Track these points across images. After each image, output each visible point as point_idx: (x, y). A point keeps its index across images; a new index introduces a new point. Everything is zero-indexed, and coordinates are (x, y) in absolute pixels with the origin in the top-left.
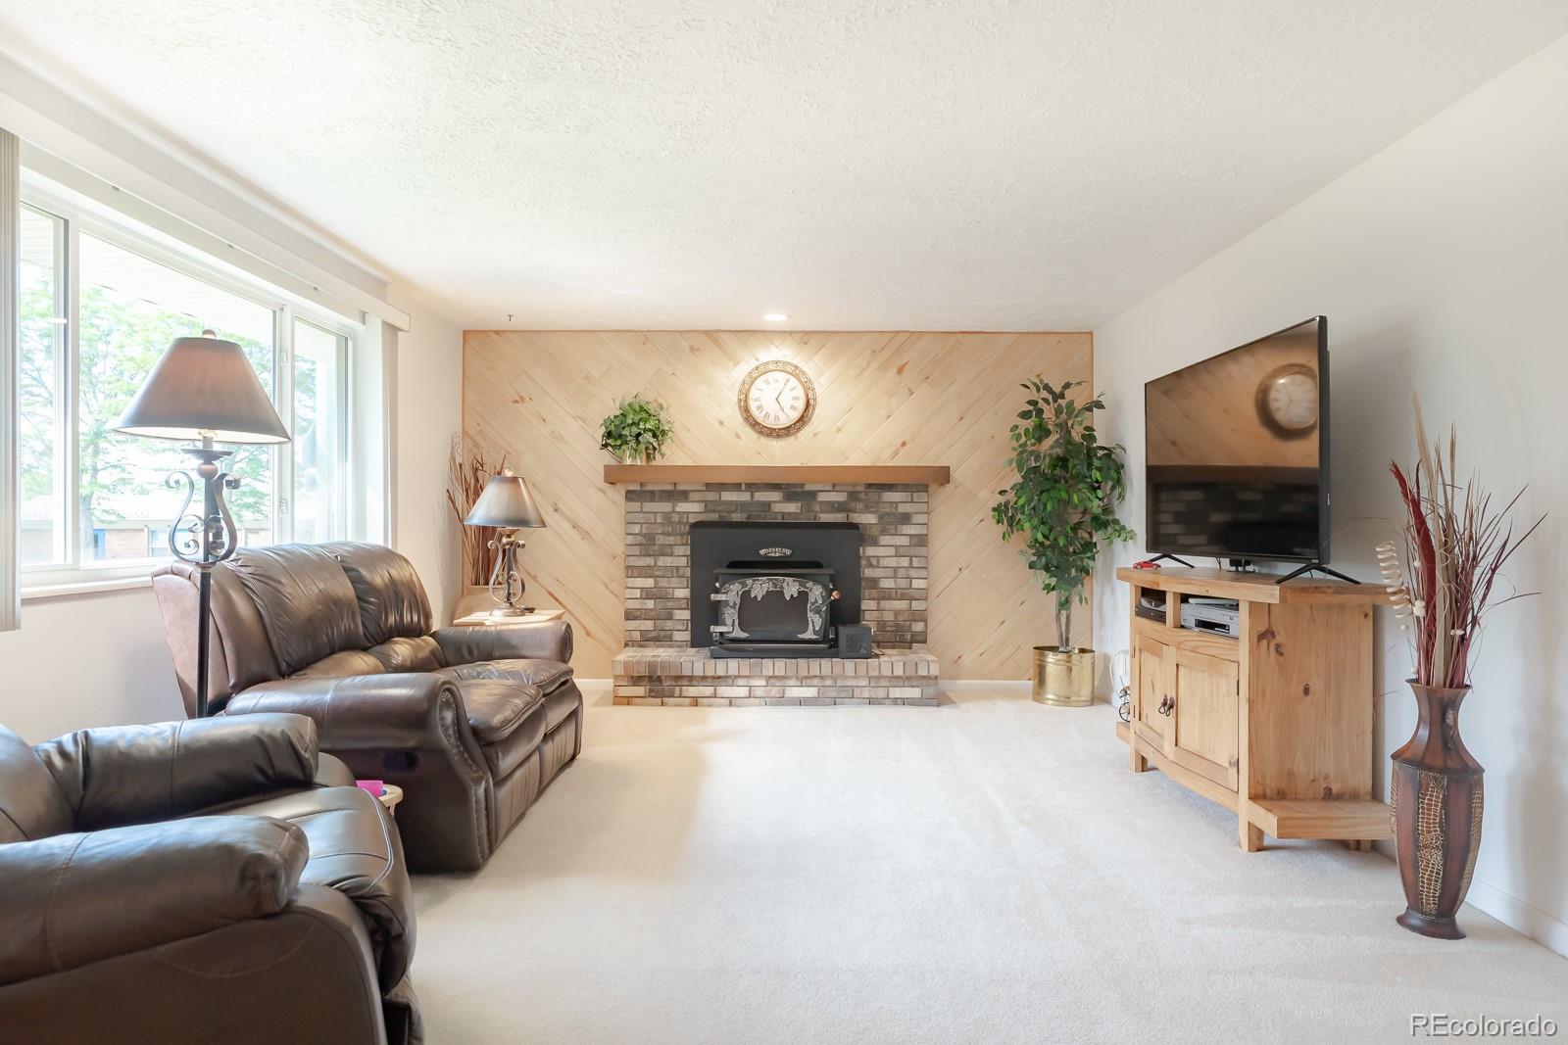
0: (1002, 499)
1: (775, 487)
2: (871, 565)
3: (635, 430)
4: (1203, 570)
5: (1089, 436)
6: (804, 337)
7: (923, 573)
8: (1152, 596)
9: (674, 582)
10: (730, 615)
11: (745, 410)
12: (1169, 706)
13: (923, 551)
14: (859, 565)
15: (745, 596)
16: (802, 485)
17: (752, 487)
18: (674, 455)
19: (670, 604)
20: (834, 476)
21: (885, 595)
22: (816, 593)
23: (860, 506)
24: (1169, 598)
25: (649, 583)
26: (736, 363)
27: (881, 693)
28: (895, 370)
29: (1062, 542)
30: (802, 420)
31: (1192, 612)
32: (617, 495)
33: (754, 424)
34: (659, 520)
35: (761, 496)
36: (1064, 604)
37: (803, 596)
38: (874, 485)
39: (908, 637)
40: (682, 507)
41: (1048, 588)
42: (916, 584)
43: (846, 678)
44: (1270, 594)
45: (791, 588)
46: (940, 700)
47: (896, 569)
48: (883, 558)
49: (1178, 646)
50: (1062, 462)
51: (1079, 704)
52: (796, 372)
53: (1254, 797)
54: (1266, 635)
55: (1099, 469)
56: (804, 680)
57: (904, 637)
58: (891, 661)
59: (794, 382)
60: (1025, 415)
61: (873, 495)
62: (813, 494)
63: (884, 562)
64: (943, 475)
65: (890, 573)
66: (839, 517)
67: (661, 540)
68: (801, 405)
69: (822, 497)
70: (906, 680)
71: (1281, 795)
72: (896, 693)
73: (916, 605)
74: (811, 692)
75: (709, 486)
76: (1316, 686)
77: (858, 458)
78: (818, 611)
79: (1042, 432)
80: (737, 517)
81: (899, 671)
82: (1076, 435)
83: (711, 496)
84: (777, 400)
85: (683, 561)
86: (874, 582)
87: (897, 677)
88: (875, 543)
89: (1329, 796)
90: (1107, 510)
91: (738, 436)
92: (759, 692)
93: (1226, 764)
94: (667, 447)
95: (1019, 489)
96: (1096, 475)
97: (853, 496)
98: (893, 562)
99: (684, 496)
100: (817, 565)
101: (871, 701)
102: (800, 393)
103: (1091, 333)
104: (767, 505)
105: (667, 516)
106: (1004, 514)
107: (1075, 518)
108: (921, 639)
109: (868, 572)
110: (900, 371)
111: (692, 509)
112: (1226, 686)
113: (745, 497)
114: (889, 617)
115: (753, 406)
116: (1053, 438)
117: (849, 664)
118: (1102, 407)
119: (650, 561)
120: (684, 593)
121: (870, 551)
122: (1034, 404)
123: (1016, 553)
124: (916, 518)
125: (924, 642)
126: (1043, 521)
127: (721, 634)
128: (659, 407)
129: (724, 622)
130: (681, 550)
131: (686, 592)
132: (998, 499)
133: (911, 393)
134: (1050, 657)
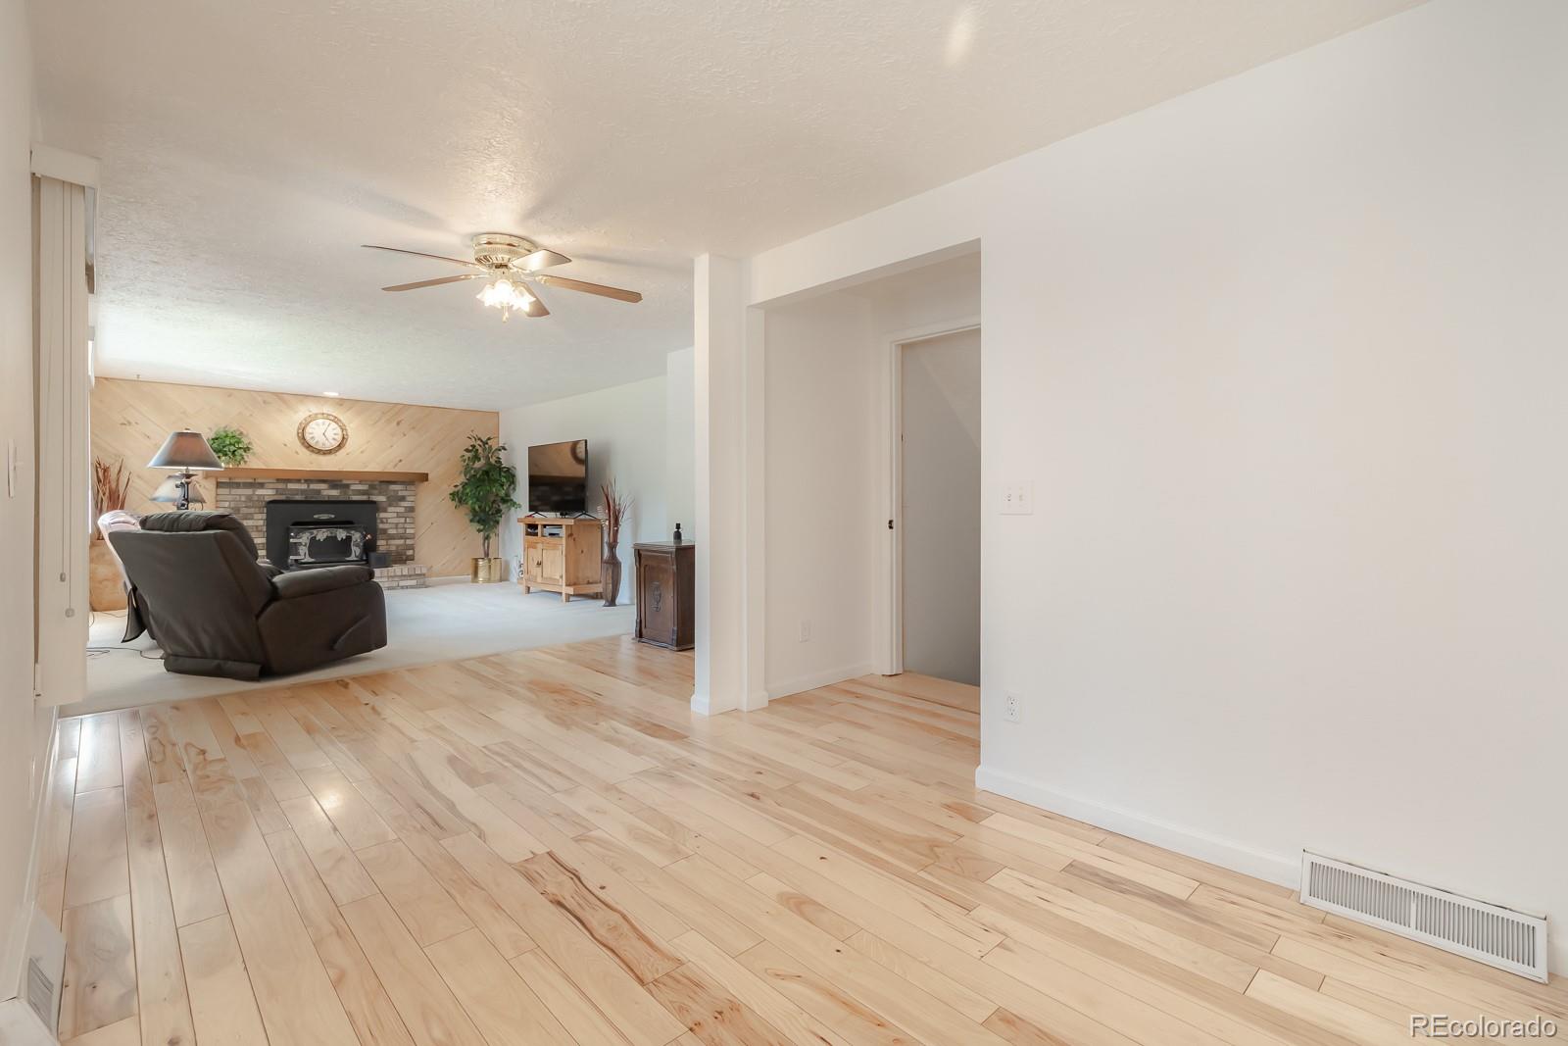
0: (456, 489)
1: (323, 481)
2: (382, 522)
3: (232, 448)
4: (551, 516)
5: (498, 461)
6: (341, 402)
7: (412, 526)
8: (532, 528)
10: (303, 550)
11: (303, 439)
12: (539, 564)
13: (412, 514)
14: (376, 522)
15: (313, 540)
16: (341, 481)
17: (307, 481)
18: (253, 463)
20: (360, 476)
21: (392, 537)
22: (356, 536)
23: (376, 492)
24: (539, 527)
26: (296, 412)
27: (395, 584)
28: (395, 423)
29: (487, 509)
30: (340, 447)
31: (548, 530)
33: (309, 447)
34: (243, 499)
35: (313, 486)
36: (487, 538)
37: (349, 538)
38: (384, 481)
39: (404, 557)
40: (260, 492)
41: (479, 531)
42: (408, 531)
44: (571, 522)
45: (341, 534)
46: (425, 586)
47: (397, 524)
48: (389, 518)
49: (543, 543)
50: (486, 473)
51: (494, 582)
52: (336, 420)
53: (567, 585)
54: (570, 535)
55: (505, 477)
57: (402, 558)
58: (399, 569)
59: (334, 425)
60: (467, 450)
61: (384, 486)
62: (347, 486)
63: (389, 521)
64: (424, 477)
65: (394, 526)
66: (364, 498)
68: (339, 438)
69: (353, 487)
70: (410, 576)
71: (575, 584)
72: (402, 583)
73: (409, 542)
75: (279, 480)
76: (584, 550)
77: (373, 467)
78: (357, 545)
79: (477, 458)
80: (298, 498)
81: (405, 572)
82: (492, 461)
83: (281, 486)
84: (323, 432)
85: (261, 523)
86: (385, 531)
87: (405, 576)
88: (385, 511)
89: (589, 583)
90: (507, 495)
91: (297, 453)
93: (558, 577)
94: (249, 458)
95: (464, 485)
96: (504, 480)
97: (372, 487)
98: (396, 521)
99: (262, 485)
100: (350, 523)
101: (390, 588)
102: (339, 431)
103: (498, 413)
104: (318, 492)
105: (249, 498)
106: (458, 497)
107: (492, 499)
108: (412, 558)
109: (381, 526)
110: (398, 424)
111: (268, 493)
112: (558, 553)
113: (304, 486)
114: (393, 548)
115: (307, 437)
116: (483, 461)
118: (505, 449)
121: (382, 515)
122: (474, 446)
123: (463, 515)
124: (408, 498)
125: (413, 560)
126: (478, 500)
127: (296, 560)
128: (241, 433)
129: (298, 554)
130: (260, 516)
131: (264, 540)
132: (452, 490)
133: (405, 435)
134: (481, 563)
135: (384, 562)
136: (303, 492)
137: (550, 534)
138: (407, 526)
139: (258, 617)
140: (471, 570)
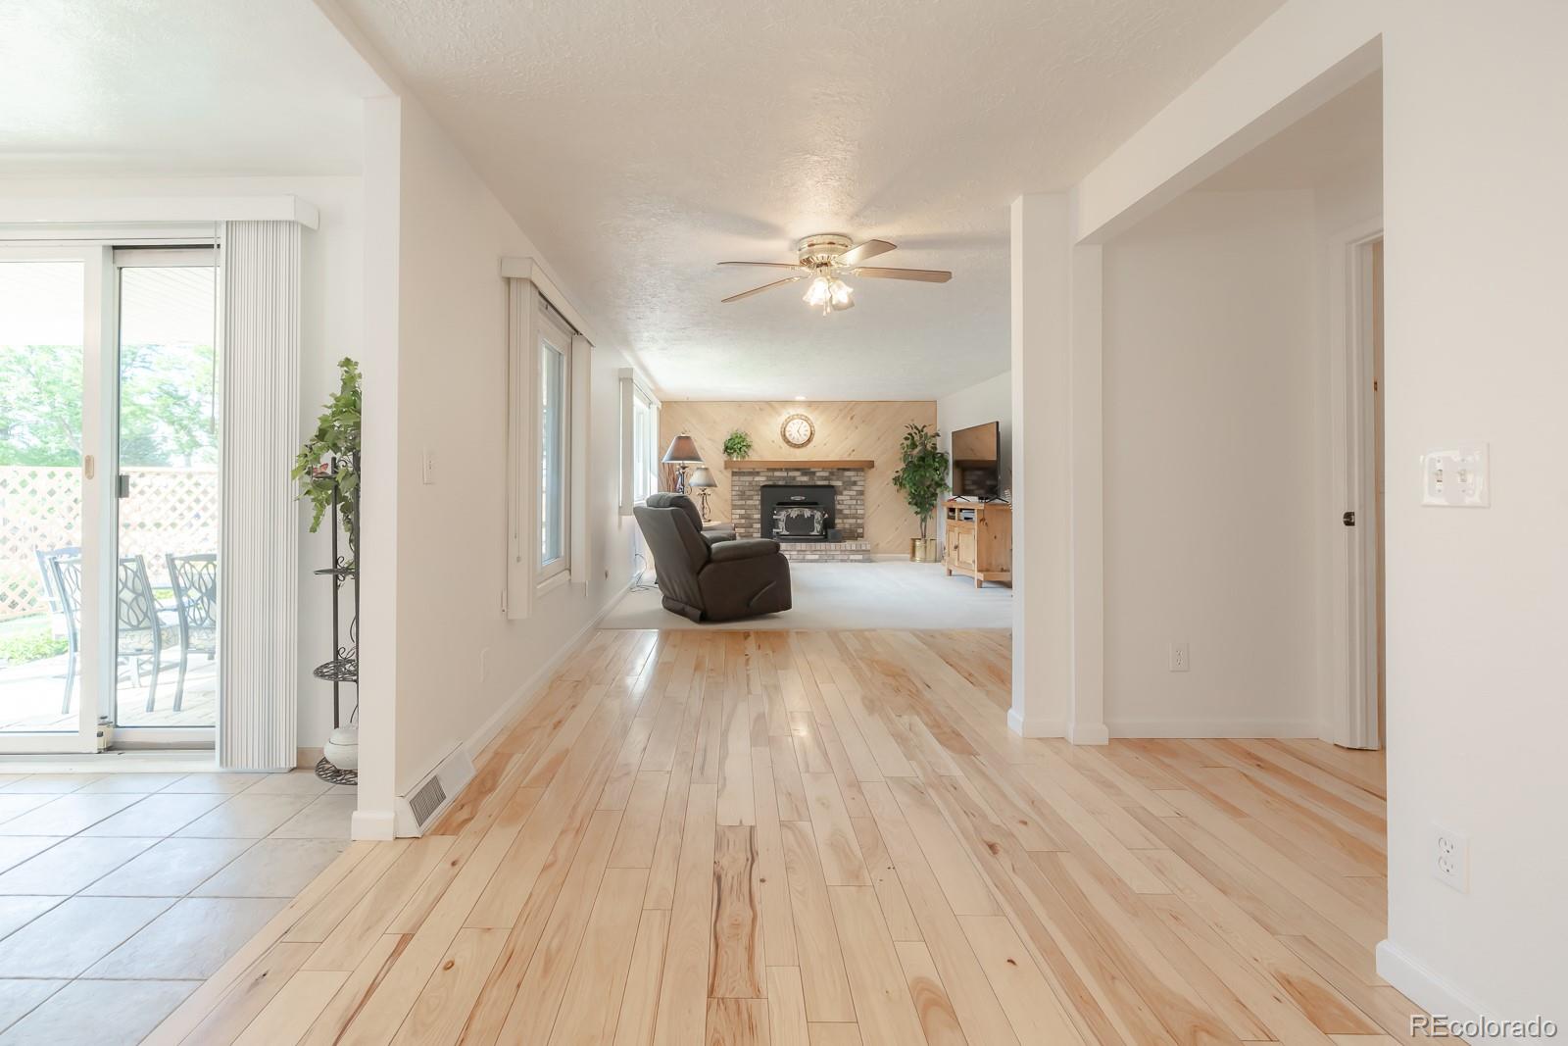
0: (897, 475)
1: (797, 470)
2: (840, 504)
3: (740, 446)
4: (973, 500)
5: (934, 447)
6: (810, 404)
7: (862, 507)
8: (952, 510)
9: (754, 511)
10: (782, 525)
11: (784, 436)
12: (957, 547)
13: (862, 497)
14: (834, 503)
15: (788, 516)
16: (810, 469)
17: (787, 470)
18: (754, 456)
19: (751, 521)
20: (823, 465)
21: (846, 517)
22: (818, 515)
23: (834, 477)
24: (957, 511)
25: (743, 512)
26: (780, 415)
27: (846, 557)
28: (849, 419)
29: (922, 493)
30: (809, 441)
31: (964, 514)
32: (728, 474)
33: (788, 442)
34: (747, 484)
35: (791, 474)
36: (924, 520)
37: (813, 516)
38: (840, 468)
39: (856, 535)
40: (757, 479)
41: (917, 513)
42: (859, 512)
43: (831, 551)
44: (985, 506)
45: (807, 513)
46: (871, 561)
47: (850, 505)
48: (844, 500)
49: (959, 527)
50: (922, 459)
51: (930, 562)
52: (807, 420)
53: (979, 571)
54: (982, 520)
55: (937, 462)
56: (813, 552)
57: (854, 535)
58: (849, 545)
59: (805, 423)
60: (906, 439)
61: (840, 473)
62: (814, 473)
63: (845, 502)
64: (871, 464)
65: (848, 507)
66: (826, 483)
67: (748, 493)
68: (808, 434)
69: (818, 474)
70: (857, 552)
71: (987, 570)
72: (852, 557)
73: (859, 521)
74: (817, 557)
75: (769, 470)
76: (998, 536)
77: (833, 457)
78: (819, 523)
79: (914, 446)
80: (781, 483)
81: (853, 548)
82: (929, 447)
83: (770, 474)
84: (798, 431)
85: (758, 502)
86: (841, 511)
87: (853, 550)
88: (841, 494)
90: (942, 479)
91: (781, 447)
92: (794, 557)
93: (971, 562)
94: (750, 452)
95: (904, 470)
96: (937, 465)
97: (832, 473)
98: (849, 502)
99: (758, 474)
100: (816, 504)
101: (842, 561)
102: (808, 428)
103: (937, 402)
104: (794, 478)
105: (750, 483)
106: (898, 481)
107: (928, 483)
108: (861, 536)
109: (838, 507)
110: (852, 418)
111: (761, 480)
112: (972, 537)
113: (785, 474)
114: (847, 526)
115: (787, 434)
116: (919, 448)
117: (833, 545)
118: (938, 435)
119: (743, 502)
120: (758, 516)
121: (839, 497)
122: (910, 434)
123: (903, 496)
124: (859, 483)
125: (862, 537)
126: (914, 484)
127: (778, 533)
128: (746, 434)
129: (778, 528)
130: (756, 497)
131: (759, 516)
132: (895, 475)
133: (857, 428)
134: (918, 543)
135: (839, 538)
136: (784, 478)
137: (966, 519)
138: (858, 507)
139: (698, 573)
140: (910, 551)
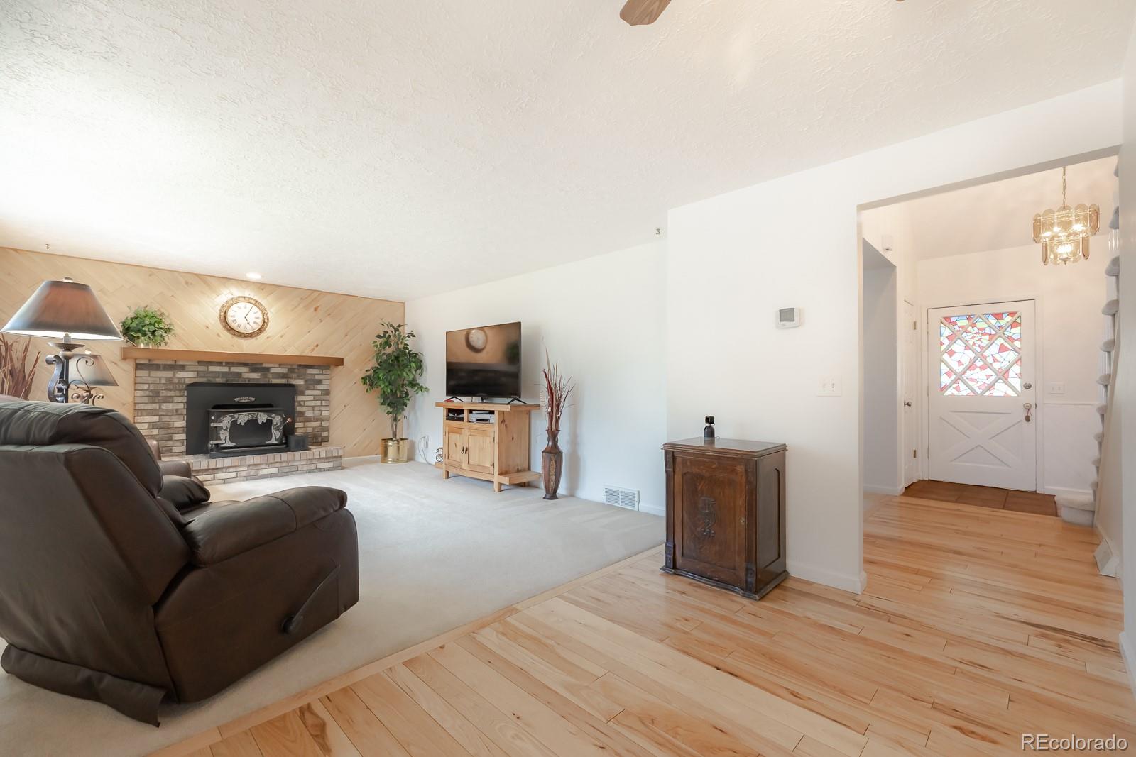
0: (368, 374)
1: (244, 364)
2: (300, 405)
3: (152, 328)
6: (262, 287)
7: (327, 408)
8: (455, 414)
9: (174, 418)
10: (224, 435)
11: (225, 321)
12: (466, 450)
13: (327, 397)
14: (294, 405)
15: (234, 423)
16: (261, 364)
17: (229, 364)
18: (173, 344)
19: (171, 431)
20: (281, 360)
21: (308, 420)
22: (277, 420)
23: (294, 375)
24: (466, 412)
25: (156, 419)
26: (218, 295)
27: (313, 467)
28: (313, 309)
29: (397, 392)
30: (261, 330)
31: (474, 416)
32: (129, 366)
33: (230, 329)
34: (163, 382)
35: (235, 369)
36: (395, 419)
37: (269, 422)
38: (302, 365)
39: (320, 439)
40: (180, 374)
41: (389, 413)
42: (324, 413)
43: (294, 461)
44: (507, 408)
45: (262, 418)
46: (341, 468)
47: (313, 407)
48: (307, 401)
49: (469, 429)
50: (397, 358)
51: (402, 462)
52: (257, 304)
53: (499, 474)
54: (502, 422)
55: (414, 362)
56: (269, 465)
57: (319, 439)
58: (315, 451)
59: (255, 309)
60: (379, 337)
61: (302, 370)
62: (268, 369)
63: (307, 403)
64: (339, 362)
65: (310, 408)
66: (283, 381)
67: (164, 393)
68: (260, 322)
69: (273, 371)
70: (327, 459)
71: (509, 473)
72: (321, 466)
73: (324, 424)
74: (274, 470)
75: (200, 363)
76: (515, 437)
77: (292, 351)
78: (278, 429)
79: (387, 344)
80: (219, 380)
81: (323, 455)
82: (402, 347)
83: (202, 368)
84: (244, 317)
85: (181, 406)
86: (302, 413)
87: (323, 458)
88: (303, 394)
89: (518, 471)
90: (414, 379)
91: (219, 335)
92: (243, 474)
93: (489, 466)
94: (169, 339)
95: (376, 370)
96: (413, 364)
97: (291, 370)
98: (313, 403)
99: (182, 368)
100: (270, 406)
101: (308, 471)
102: (260, 315)
103: (404, 303)
104: (239, 374)
105: (169, 380)
106: (370, 381)
107: (401, 383)
108: (326, 440)
109: (299, 409)
110: (316, 310)
111: (188, 376)
112: (489, 440)
113: (225, 369)
114: (310, 430)
115: (230, 320)
116: (393, 347)
117: (297, 454)
118: (414, 336)
119: (156, 406)
120: (181, 424)
121: (300, 398)
122: (386, 332)
123: (375, 397)
124: (324, 382)
125: (328, 441)
126: (390, 384)
127: (217, 445)
128: (162, 314)
129: (219, 438)
130: (180, 399)
131: (183, 424)
132: (364, 374)
133: (322, 321)
134: (390, 443)
135: (303, 445)
136: (224, 374)
137: (478, 420)
138: (323, 408)
139: (157, 607)
140: (380, 449)
